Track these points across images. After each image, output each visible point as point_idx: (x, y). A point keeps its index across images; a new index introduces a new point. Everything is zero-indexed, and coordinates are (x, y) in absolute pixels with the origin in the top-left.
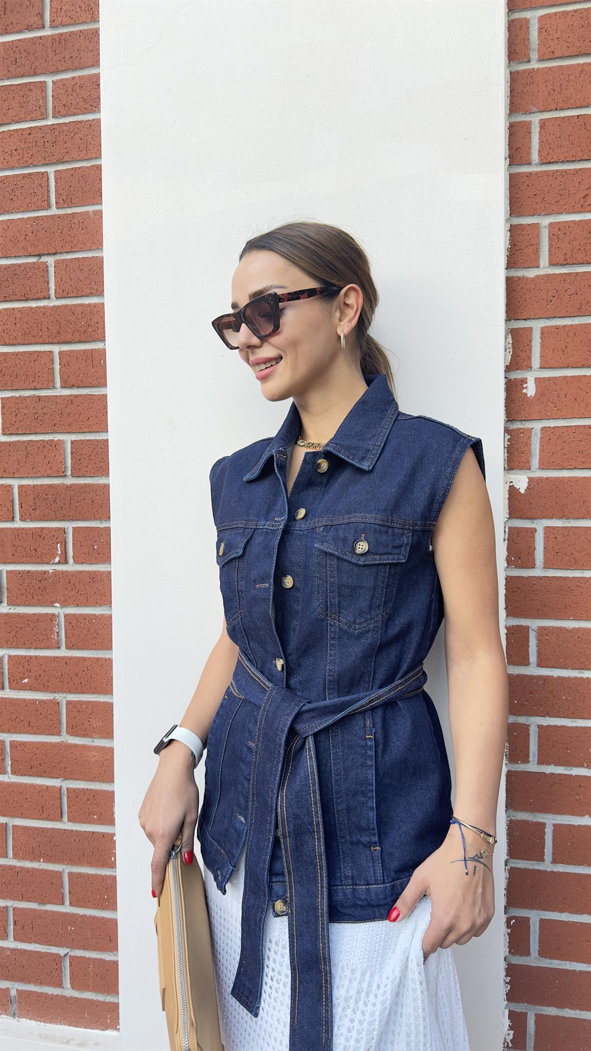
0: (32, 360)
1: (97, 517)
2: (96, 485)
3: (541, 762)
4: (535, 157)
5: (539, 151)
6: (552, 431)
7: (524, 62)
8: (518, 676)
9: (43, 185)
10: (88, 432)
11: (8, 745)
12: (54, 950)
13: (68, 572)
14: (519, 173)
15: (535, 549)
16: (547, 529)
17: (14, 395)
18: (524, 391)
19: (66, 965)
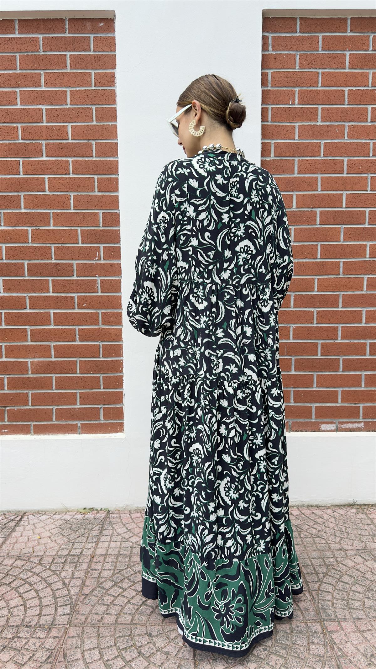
1: (113, 242)
2: (116, 230)
5: (271, 118)
7: (266, 87)
9: (90, 112)
10: (109, 209)
12: (96, 406)
13: (101, 263)
14: (265, 125)
17: (78, 194)
19: (102, 411)
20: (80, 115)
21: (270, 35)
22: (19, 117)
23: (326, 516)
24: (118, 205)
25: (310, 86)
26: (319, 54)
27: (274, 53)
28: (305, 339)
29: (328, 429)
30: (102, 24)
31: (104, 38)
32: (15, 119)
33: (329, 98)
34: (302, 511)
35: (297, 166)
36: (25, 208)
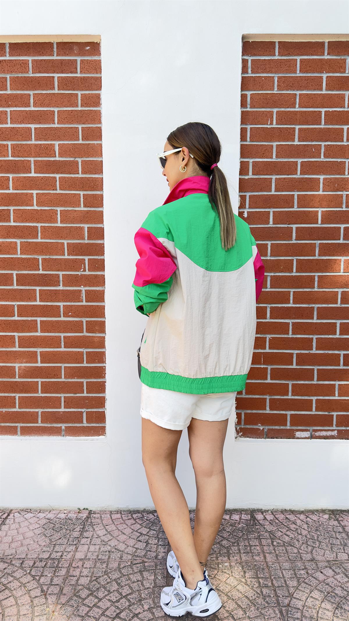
0: (72, 196)
1: (97, 255)
2: (100, 243)
5: (250, 138)
7: (245, 108)
9: (76, 132)
10: (94, 224)
11: (62, 337)
12: (80, 410)
13: (86, 274)
14: (244, 144)
18: (244, 215)
19: (85, 415)
20: (67, 134)
21: (250, 59)
22: (9, 135)
23: (299, 522)
24: (103, 220)
25: (288, 107)
26: (297, 77)
27: (253, 75)
28: (281, 349)
29: (303, 436)
30: (88, 48)
31: (90, 61)
32: (6, 138)
33: (305, 118)
34: (276, 516)
35: (274, 184)
36: (14, 222)
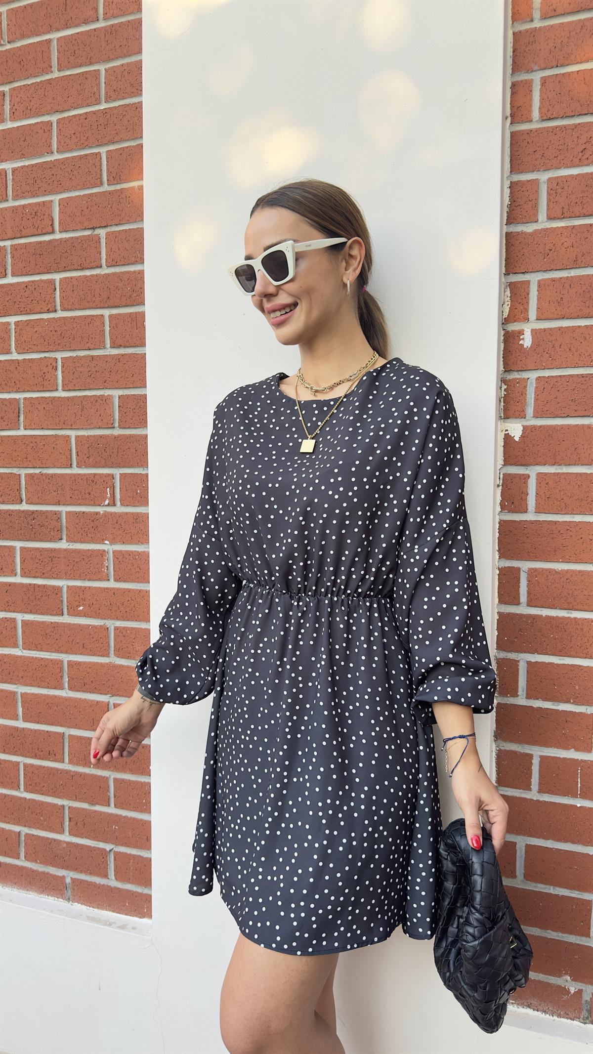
0: (87, 323)
1: (140, 464)
2: (139, 435)
3: (528, 697)
4: (536, 114)
5: (540, 108)
6: (547, 380)
7: (526, 22)
8: (509, 614)
9: (96, 164)
10: (133, 388)
11: (66, 664)
12: (101, 845)
13: (116, 513)
14: (520, 131)
15: (527, 494)
16: (539, 475)
17: (71, 355)
18: (521, 342)
19: (112, 858)
20: (75, 172)
24: (144, 376)
